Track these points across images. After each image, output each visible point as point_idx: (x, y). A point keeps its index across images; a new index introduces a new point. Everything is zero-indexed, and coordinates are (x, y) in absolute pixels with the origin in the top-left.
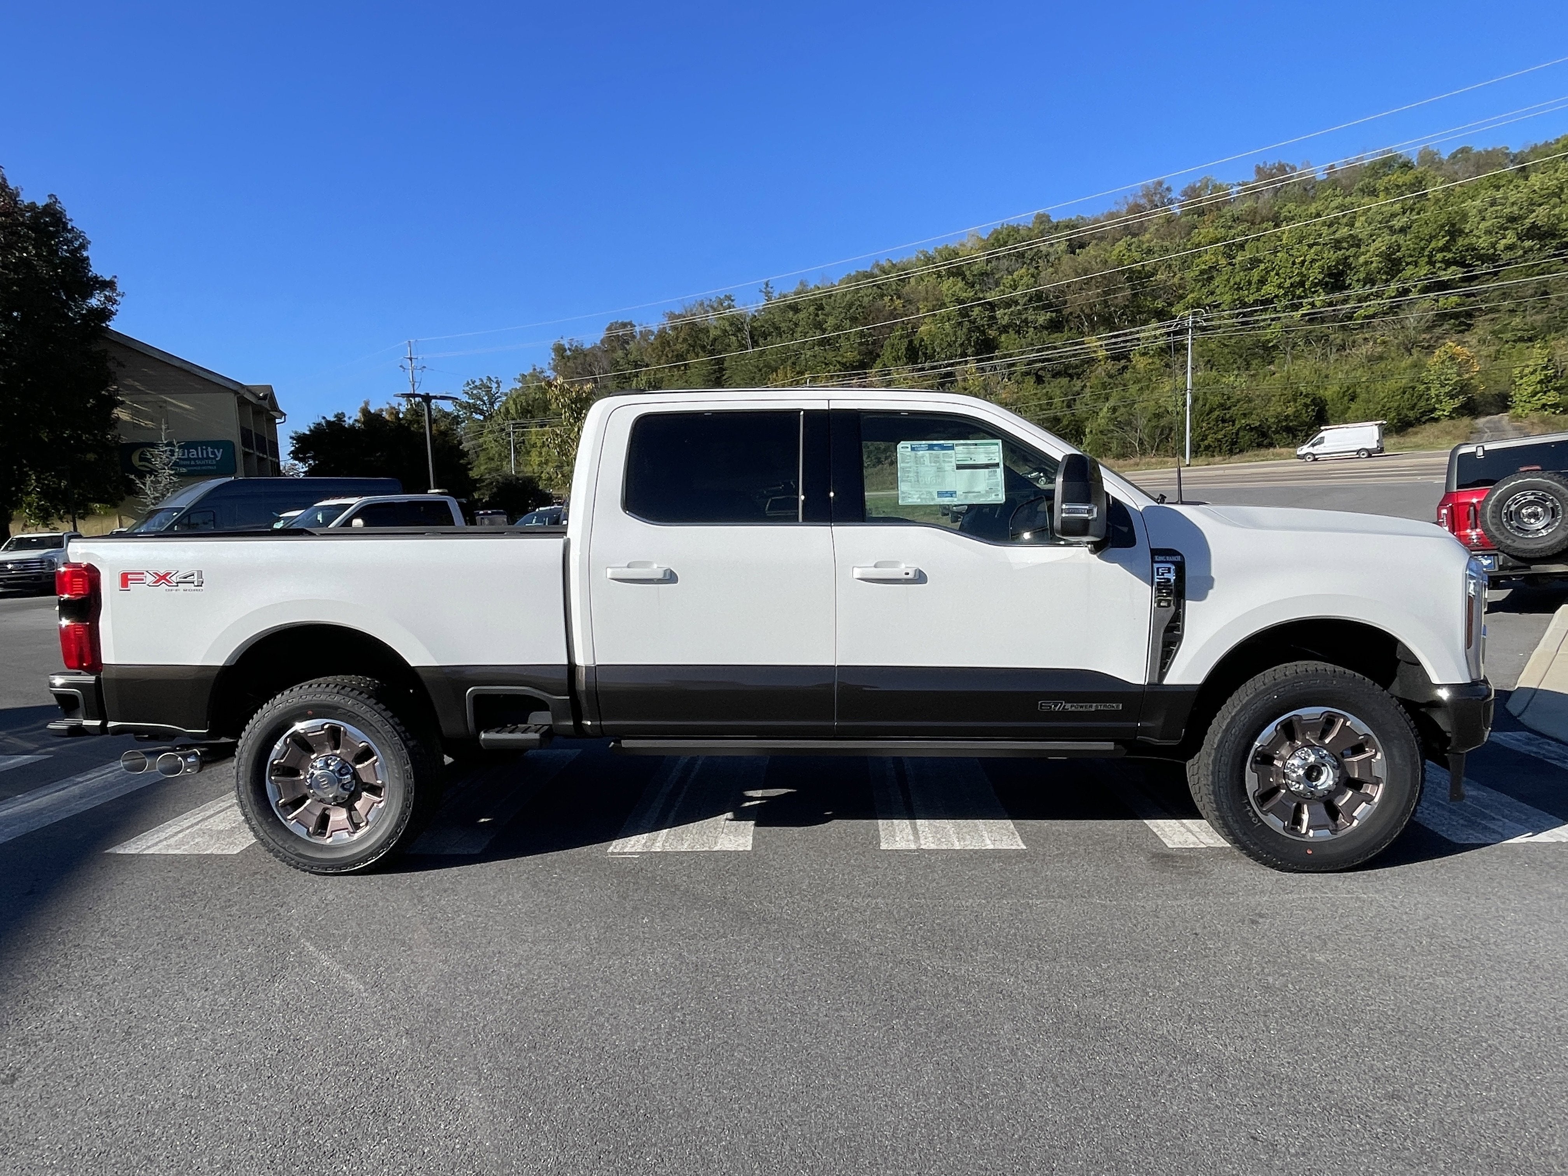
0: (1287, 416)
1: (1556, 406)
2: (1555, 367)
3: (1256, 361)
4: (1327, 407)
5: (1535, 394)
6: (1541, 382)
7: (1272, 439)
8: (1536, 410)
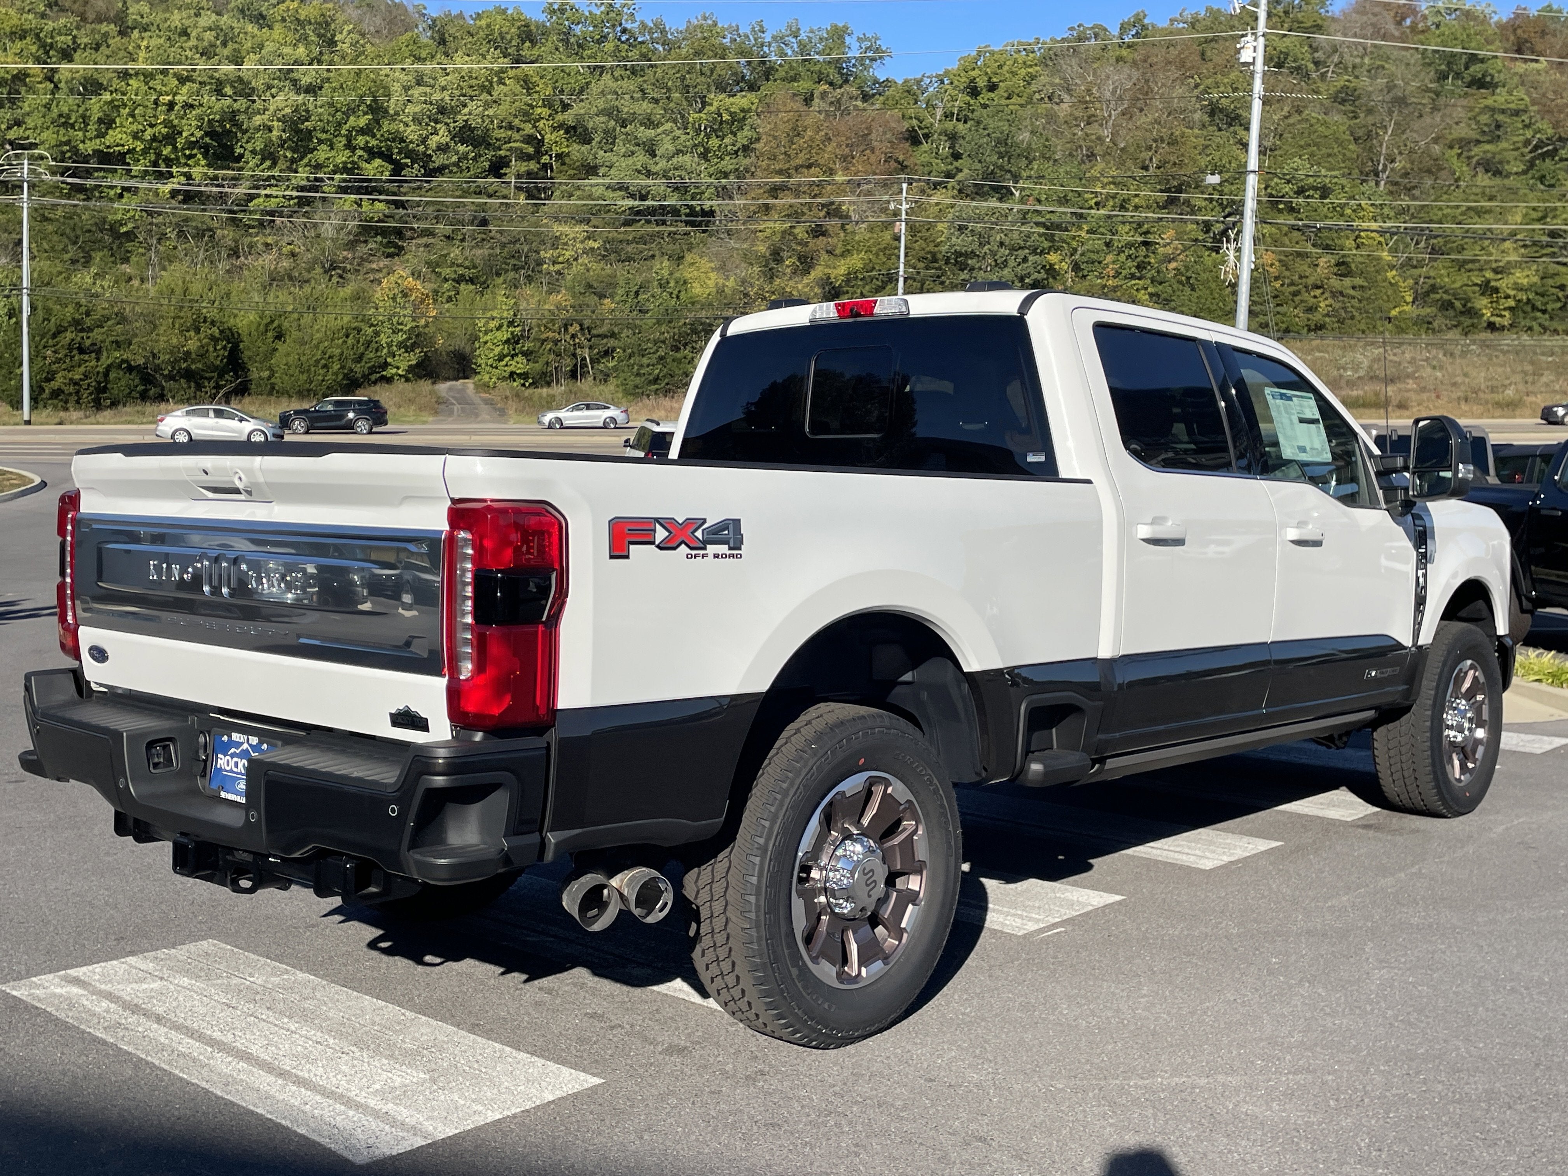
0: (188, 353)
1: (524, 376)
2: (522, 324)
3: (101, 254)
4: (241, 346)
5: (501, 358)
6: (507, 341)
7: (163, 388)
8: (504, 379)
